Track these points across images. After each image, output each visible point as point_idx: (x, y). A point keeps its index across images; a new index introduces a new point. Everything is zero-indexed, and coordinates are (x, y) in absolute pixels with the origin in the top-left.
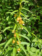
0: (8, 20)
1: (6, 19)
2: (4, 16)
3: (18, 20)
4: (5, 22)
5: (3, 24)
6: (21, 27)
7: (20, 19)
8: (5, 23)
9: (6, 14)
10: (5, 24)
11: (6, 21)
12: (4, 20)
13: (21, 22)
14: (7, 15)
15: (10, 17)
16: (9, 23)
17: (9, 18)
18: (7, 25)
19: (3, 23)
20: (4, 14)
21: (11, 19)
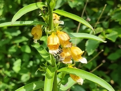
3: (55, 47)
4: (12, 79)
6: (75, 77)
7: (60, 40)
9: (9, 56)
10: (13, 85)
12: (8, 73)
13: (68, 54)
14: (13, 57)
15: (22, 62)
17: (21, 64)
21: (29, 66)
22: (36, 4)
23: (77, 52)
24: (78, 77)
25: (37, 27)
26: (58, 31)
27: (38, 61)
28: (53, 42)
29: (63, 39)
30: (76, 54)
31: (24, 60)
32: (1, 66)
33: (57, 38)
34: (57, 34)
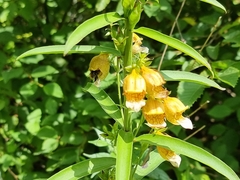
0: (38, 128)
1: (24, 129)
2: (12, 114)
3: (137, 96)
4: (21, 146)
5: (10, 158)
8: (25, 153)
9: (19, 101)
10: (24, 157)
11: (29, 141)
12: (15, 135)
14: (25, 105)
15: (44, 115)
16: (49, 145)
17: (42, 119)
18: (37, 159)
19: (15, 156)
20: (8, 102)
21: (56, 123)
22: (106, 17)
23: (175, 107)
24: (172, 152)
25: (101, 57)
26: (143, 67)
27: (73, 114)
28: (135, 88)
29: (152, 82)
30: (174, 111)
31: (47, 111)
32: (2, 121)
33: (143, 80)
34: (141, 73)
